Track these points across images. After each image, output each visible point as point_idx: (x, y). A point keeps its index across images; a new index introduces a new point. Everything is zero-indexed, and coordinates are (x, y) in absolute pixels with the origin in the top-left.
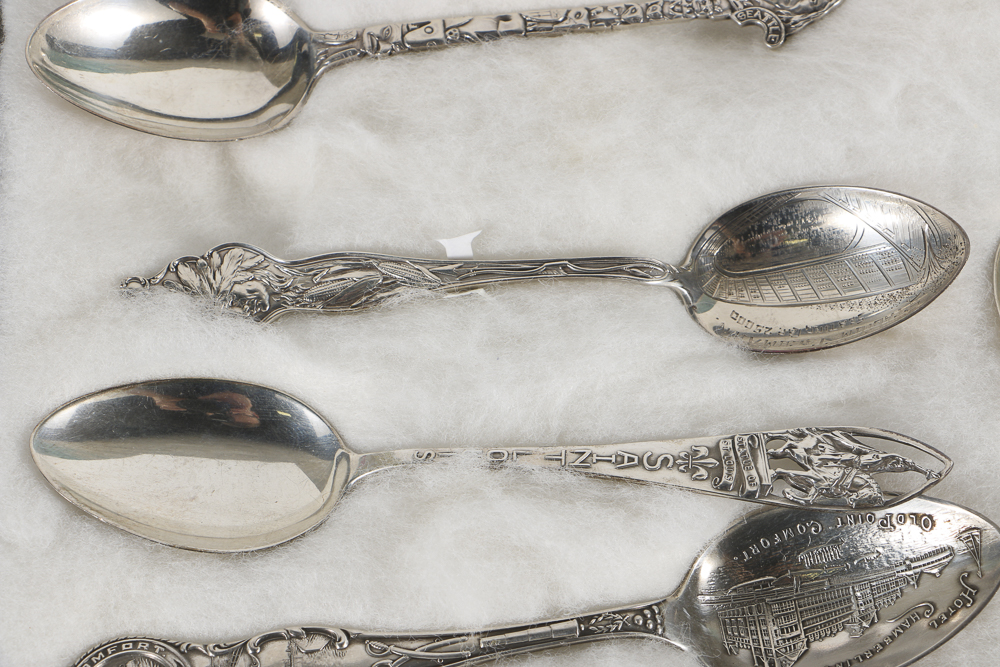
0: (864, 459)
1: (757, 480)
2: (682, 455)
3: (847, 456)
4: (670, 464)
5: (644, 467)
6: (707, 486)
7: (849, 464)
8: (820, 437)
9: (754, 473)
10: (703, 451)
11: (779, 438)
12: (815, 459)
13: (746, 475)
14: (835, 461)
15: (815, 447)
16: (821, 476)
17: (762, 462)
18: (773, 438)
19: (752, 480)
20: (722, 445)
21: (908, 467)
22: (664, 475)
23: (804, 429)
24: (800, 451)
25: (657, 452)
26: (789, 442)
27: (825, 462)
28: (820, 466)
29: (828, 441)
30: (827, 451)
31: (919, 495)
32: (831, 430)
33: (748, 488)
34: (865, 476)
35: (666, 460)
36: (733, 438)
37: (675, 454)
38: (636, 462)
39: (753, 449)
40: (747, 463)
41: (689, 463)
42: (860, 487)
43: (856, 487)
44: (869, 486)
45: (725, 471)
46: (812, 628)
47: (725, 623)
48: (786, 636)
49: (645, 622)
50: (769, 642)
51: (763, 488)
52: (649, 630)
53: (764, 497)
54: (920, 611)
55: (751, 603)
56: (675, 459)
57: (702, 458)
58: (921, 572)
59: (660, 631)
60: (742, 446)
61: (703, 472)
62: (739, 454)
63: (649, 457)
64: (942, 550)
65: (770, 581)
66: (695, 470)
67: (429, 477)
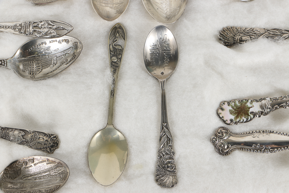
0: (54, 27)
1: (29, 31)
2: (13, 26)
3: (50, 26)
4: (10, 28)
5: (4, 28)
6: (18, 33)
7: (50, 28)
8: (45, 22)
9: (29, 30)
10: (18, 25)
11: (36, 22)
12: (43, 27)
13: (27, 30)
14: (47, 27)
15: (43, 24)
16: (43, 31)
17: (31, 27)
18: (35, 23)
19: (28, 31)
20: (22, 24)
21: (63, 29)
22: (8, 30)
23: (42, 20)
24: (40, 26)
25: (7, 25)
26: (38, 23)
27: (45, 28)
28: (44, 28)
29: (47, 23)
30: (46, 25)
31: (65, 35)
32: (48, 21)
33: (27, 33)
34: (53, 31)
35: (9, 27)
36: (25, 22)
37: (12, 25)
38: (2, 27)
39: (29, 25)
40: (28, 28)
41: (14, 28)
42: (52, 33)
43: (51, 33)
44: (54, 33)
45: (22, 29)
46: (43, 66)
47: (24, 65)
48: (38, 68)
49: (2, 63)
50: (34, 69)
51: (30, 33)
52: (2, 65)
53: (30, 35)
54: (65, 61)
55: (31, 61)
56: (11, 27)
57: (17, 26)
58: (66, 53)
59: (6, 65)
60: (27, 24)
61: (17, 30)
62: (26, 26)
63: (5, 26)
64: (71, 48)
65: (35, 56)
66: (15, 29)
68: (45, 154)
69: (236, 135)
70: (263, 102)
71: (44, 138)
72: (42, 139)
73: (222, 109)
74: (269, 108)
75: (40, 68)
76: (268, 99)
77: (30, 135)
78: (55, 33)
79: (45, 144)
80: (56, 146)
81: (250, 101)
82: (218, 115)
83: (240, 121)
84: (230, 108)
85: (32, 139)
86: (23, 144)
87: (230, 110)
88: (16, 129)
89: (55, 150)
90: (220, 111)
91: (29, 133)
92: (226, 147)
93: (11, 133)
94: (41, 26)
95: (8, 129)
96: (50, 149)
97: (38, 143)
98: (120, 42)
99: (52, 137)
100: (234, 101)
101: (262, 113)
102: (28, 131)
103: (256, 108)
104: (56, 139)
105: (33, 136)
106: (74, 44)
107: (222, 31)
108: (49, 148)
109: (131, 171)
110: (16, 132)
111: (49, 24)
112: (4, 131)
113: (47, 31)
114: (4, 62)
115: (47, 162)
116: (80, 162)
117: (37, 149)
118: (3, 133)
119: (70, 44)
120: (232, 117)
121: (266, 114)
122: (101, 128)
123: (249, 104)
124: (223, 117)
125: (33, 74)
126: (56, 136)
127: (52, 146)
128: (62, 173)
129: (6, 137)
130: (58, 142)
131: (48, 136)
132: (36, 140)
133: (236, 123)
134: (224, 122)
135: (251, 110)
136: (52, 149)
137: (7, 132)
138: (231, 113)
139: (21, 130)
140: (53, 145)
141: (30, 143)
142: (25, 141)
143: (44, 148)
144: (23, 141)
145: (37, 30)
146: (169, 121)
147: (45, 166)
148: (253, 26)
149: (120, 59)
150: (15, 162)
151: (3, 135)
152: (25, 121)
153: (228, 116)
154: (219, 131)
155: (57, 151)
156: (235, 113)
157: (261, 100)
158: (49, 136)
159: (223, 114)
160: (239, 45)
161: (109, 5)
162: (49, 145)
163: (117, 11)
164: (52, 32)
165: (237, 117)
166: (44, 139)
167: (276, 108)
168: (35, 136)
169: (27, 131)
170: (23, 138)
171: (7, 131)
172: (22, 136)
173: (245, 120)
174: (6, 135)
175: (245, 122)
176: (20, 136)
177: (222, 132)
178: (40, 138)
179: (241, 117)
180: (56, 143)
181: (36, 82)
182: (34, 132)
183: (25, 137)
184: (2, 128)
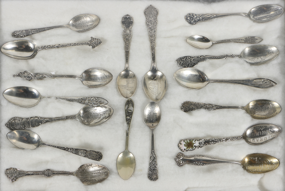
7: (97, 101)
10: (80, 99)
15: (93, 99)
17: (87, 101)
18: (89, 98)
21: (103, 102)
22: (76, 101)
23: (92, 97)
24: (91, 99)
27: (94, 101)
32: (95, 97)
33: (85, 103)
36: (84, 97)
37: (77, 99)
39: (86, 99)
43: (97, 104)
45: (83, 101)
46: (94, 118)
47: (84, 117)
48: (91, 119)
49: (73, 117)
50: (89, 120)
51: (87, 103)
54: (105, 117)
55: (87, 115)
58: (105, 113)
61: (80, 101)
62: (84, 99)
63: (74, 99)
64: (107, 111)
67: (49, 100)
68: (96, 161)
69: (187, 156)
70: (201, 141)
71: (95, 154)
73: (181, 144)
74: (203, 144)
76: (203, 140)
77: (88, 153)
78: (99, 104)
79: (96, 157)
80: (101, 158)
81: (194, 140)
82: (179, 146)
83: (189, 149)
84: (185, 143)
86: (86, 157)
87: (184, 144)
88: (82, 149)
90: (180, 145)
92: (181, 162)
95: (78, 149)
96: (99, 159)
97: (93, 156)
98: (131, 108)
99: (99, 153)
100: (187, 140)
101: (199, 146)
103: (197, 144)
105: (90, 153)
106: (109, 109)
107: (183, 104)
109: (136, 172)
110: (82, 151)
111: (96, 99)
114: (75, 117)
117: (92, 159)
119: (107, 109)
120: (185, 148)
121: (201, 147)
122: (123, 151)
123: (193, 142)
124: (181, 148)
125: (89, 122)
126: (101, 153)
127: (99, 158)
128: (106, 172)
131: (97, 152)
132: (91, 155)
133: (187, 151)
134: (181, 150)
135: (194, 145)
137: (78, 151)
138: (185, 146)
139: (84, 150)
141: (89, 156)
142: (87, 155)
143: (95, 159)
144: (85, 155)
145: (90, 102)
146: (155, 149)
147: (97, 168)
148: (199, 102)
149: (131, 117)
150: (83, 165)
153: (183, 147)
154: (179, 154)
156: (187, 146)
157: (200, 140)
159: (181, 146)
160: (191, 111)
161: (126, 88)
163: (131, 92)
165: (187, 148)
167: (206, 145)
169: (87, 150)
172: (85, 153)
173: (191, 149)
174: (77, 153)
175: (191, 150)
177: (180, 155)
179: (189, 148)
180: (101, 156)
181: (91, 127)
182: (90, 151)
183: (86, 153)
184: (75, 149)
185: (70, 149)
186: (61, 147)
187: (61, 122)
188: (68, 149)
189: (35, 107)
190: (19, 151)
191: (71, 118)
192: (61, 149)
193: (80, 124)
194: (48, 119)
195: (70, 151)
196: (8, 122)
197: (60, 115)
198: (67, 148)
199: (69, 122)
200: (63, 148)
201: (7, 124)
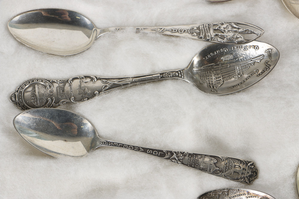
0: (240, 30)
1: (210, 36)
2: (189, 29)
3: (235, 30)
4: (186, 32)
5: (179, 32)
6: (196, 38)
7: (236, 31)
9: (209, 34)
10: (195, 28)
12: (226, 30)
13: (207, 34)
14: (232, 31)
15: (226, 27)
16: (227, 35)
17: (212, 31)
18: (215, 25)
19: (209, 36)
20: (200, 27)
21: (252, 33)
22: (184, 34)
23: (223, 22)
25: (182, 28)
26: (219, 26)
27: (229, 31)
28: (227, 32)
29: (230, 26)
30: (230, 28)
31: (255, 40)
32: (231, 23)
33: (208, 38)
34: (240, 35)
35: (185, 31)
36: (203, 25)
37: (187, 29)
38: (177, 31)
39: (209, 28)
40: (207, 31)
41: (191, 31)
42: (239, 38)
43: (237, 38)
44: (241, 38)
45: (201, 34)
46: (224, 78)
47: (200, 76)
48: (218, 80)
49: (178, 75)
50: (212, 81)
51: (212, 38)
52: (179, 77)
53: (212, 41)
54: (255, 72)
55: (208, 71)
56: (187, 30)
57: (195, 30)
58: (255, 62)
59: (183, 77)
60: (206, 27)
61: (195, 34)
62: (205, 29)
63: (180, 30)
64: (261, 55)
65: (213, 65)
66: (193, 33)
67: (119, 35)
68: (243, 185)
71: (241, 165)
72: (239, 167)
75: (221, 80)
77: (223, 163)
78: (243, 38)
79: (242, 174)
80: (255, 176)
85: (227, 167)
86: (216, 174)
88: (206, 155)
89: (254, 180)
91: (222, 160)
93: (200, 160)
94: (223, 29)
95: (196, 155)
96: (249, 180)
97: (234, 172)
99: (249, 165)
102: (221, 157)
104: (254, 166)
105: (227, 163)
106: (267, 51)
108: (248, 178)
110: (207, 159)
111: (233, 27)
112: (192, 158)
113: (233, 36)
114: (181, 74)
115: (246, 195)
116: (289, 196)
117: (234, 179)
118: (192, 161)
119: (261, 51)
125: (213, 87)
126: (253, 163)
127: (251, 176)
129: (195, 165)
130: (256, 171)
131: (244, 163)
132: (231, 169)
136: (251, 179)
137: (196, 159)
139: (211, 156)
140: (251, 174)
141: (225, 172)
142: (219, 170)
143: (241, 178)
144: (216, 170)
145: (220, 34)
151: (191, 163)
152: (211, 144)
155: (257, 182)
158: (246, 163)
162: (247, 175)
164: (238, 36)
166: (241, 167)
168: (229, 164)
169: (218, 157)
170: (216, 167)
171: (195, 157)
172: (215, 164)
174: (195, 163)
176: (212, 164)
178: (236, 166)
180: (255, 172)
181: (222, 97)
182: (228, 159)
183: (218, 165)
184: (190, 154)
185: (177, 154)
186: (153, 150)
187: (149, 87)
188: (172, 153)
189: (84, 54)
190: (42, 163)
191: (173, 76)
192: (152, 154)
193: (195, 91)
194: (116, 82)
195: (175, 159)
196: (17, 91)
197: (145, 70)
198: (168, 152)
199: (169, 86)
200: (159, 151)
201: (15, 95)
